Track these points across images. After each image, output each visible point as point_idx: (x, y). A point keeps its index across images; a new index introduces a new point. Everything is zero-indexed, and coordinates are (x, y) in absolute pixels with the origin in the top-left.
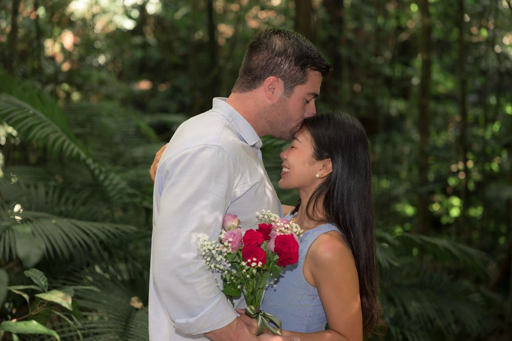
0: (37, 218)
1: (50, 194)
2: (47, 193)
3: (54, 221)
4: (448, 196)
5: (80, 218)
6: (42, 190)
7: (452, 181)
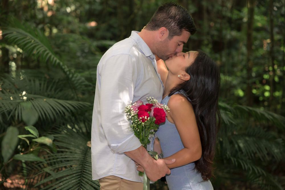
0: (35, 98)
1: (42, 85)
2: (40, 84)
3: (45, 100)
4: (264, 85)
5: (59, 98)
6: (37, 83)
7: (266, 77)
